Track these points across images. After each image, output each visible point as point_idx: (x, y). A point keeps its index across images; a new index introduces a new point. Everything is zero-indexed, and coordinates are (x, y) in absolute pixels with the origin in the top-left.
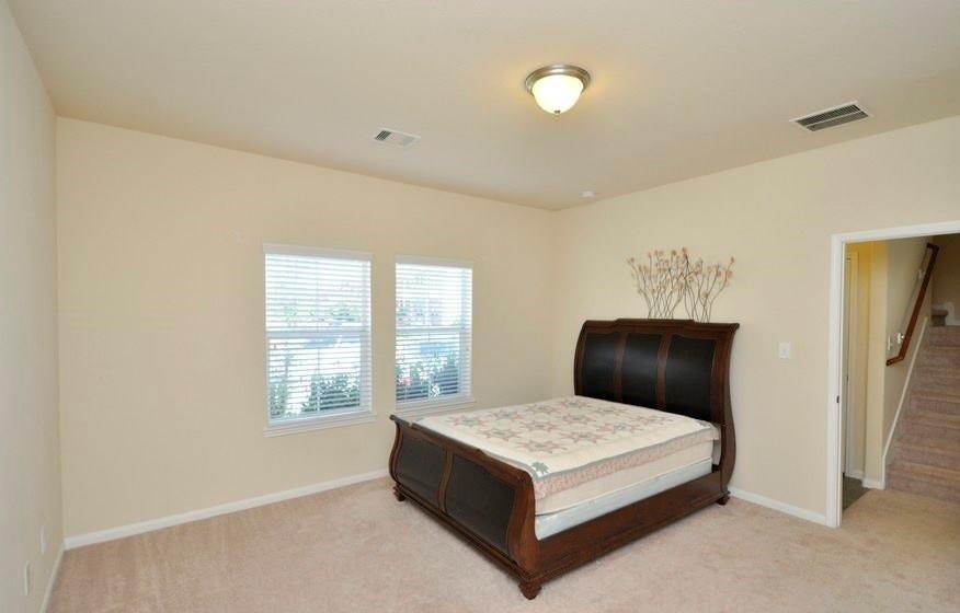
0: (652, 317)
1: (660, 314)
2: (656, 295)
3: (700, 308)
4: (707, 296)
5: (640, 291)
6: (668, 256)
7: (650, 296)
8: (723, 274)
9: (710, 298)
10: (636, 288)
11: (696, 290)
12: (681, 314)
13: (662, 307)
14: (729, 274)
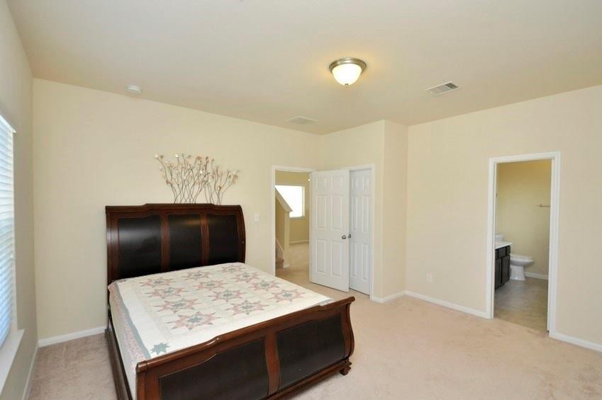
0: (178, 202)
1: (184, 199)
2: (181, 186)
3: (215, 196)
4: (220, 188)
5: (167, 182)
6: (192, 161)
7: (175, 186)
8: (232, 177)
9: (222, 190)
10: (165, 181)
11: (212, 185)
12: (201, 200)
13: (186, 196)
14: (236, 177)
